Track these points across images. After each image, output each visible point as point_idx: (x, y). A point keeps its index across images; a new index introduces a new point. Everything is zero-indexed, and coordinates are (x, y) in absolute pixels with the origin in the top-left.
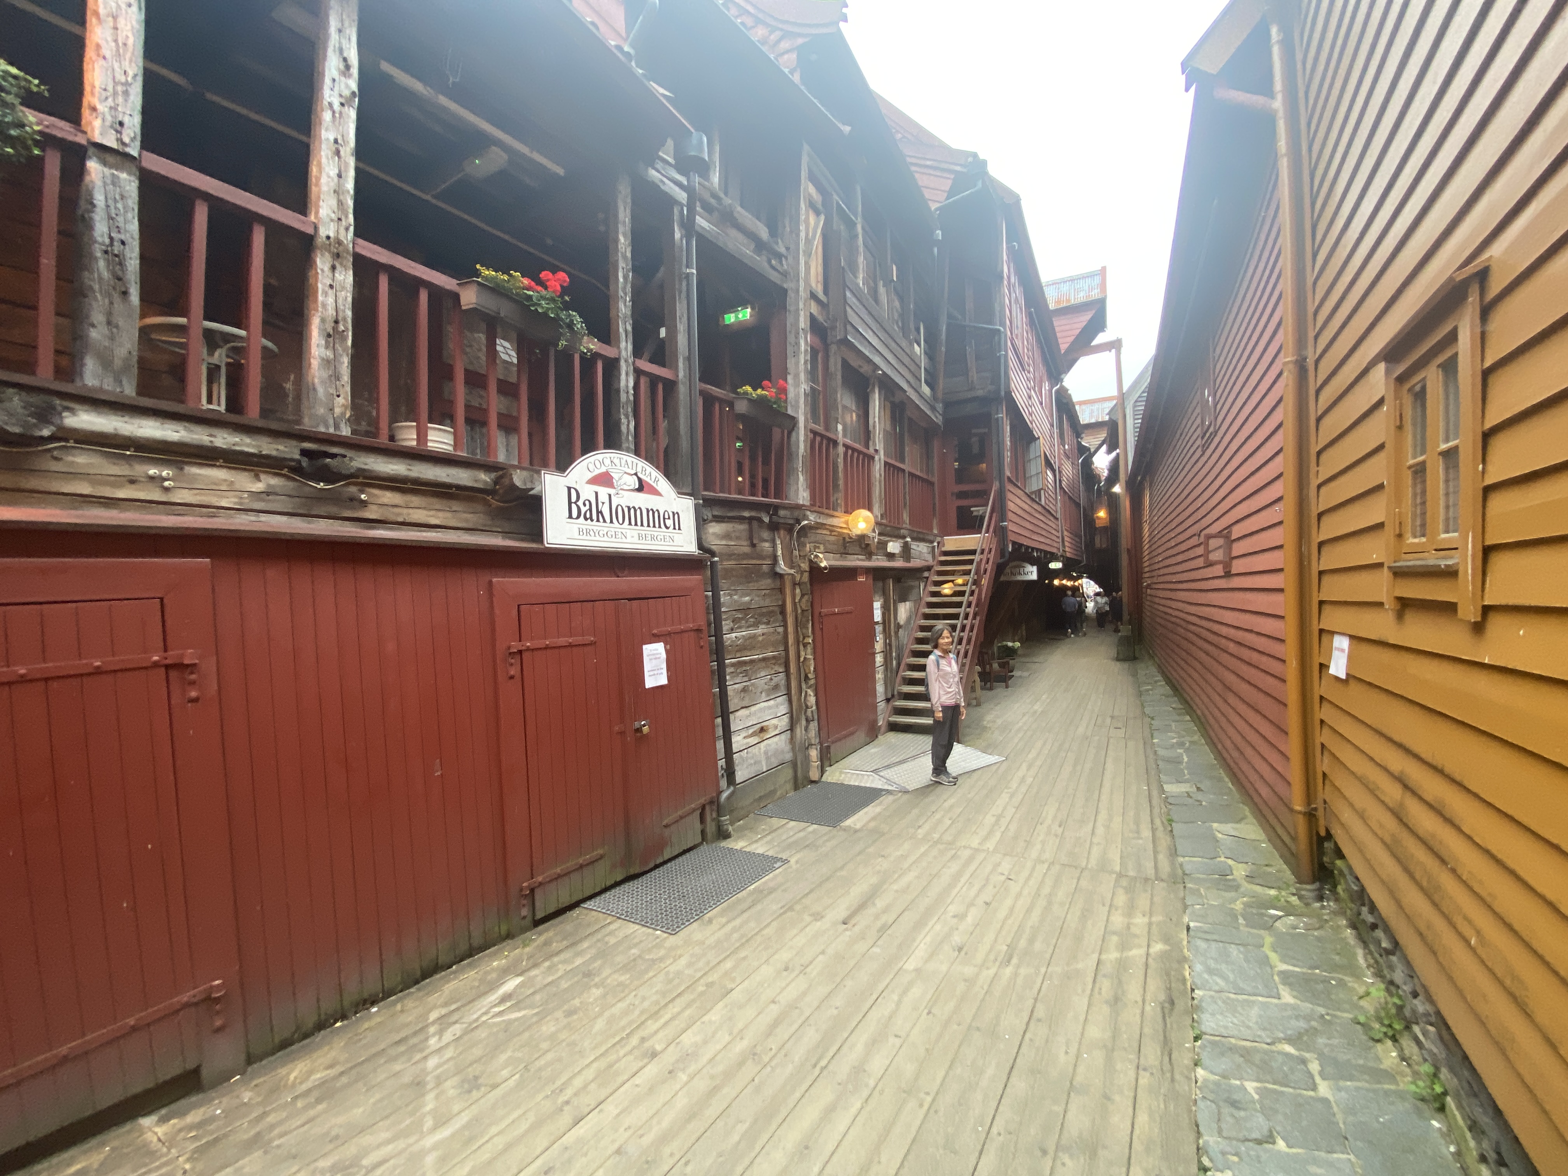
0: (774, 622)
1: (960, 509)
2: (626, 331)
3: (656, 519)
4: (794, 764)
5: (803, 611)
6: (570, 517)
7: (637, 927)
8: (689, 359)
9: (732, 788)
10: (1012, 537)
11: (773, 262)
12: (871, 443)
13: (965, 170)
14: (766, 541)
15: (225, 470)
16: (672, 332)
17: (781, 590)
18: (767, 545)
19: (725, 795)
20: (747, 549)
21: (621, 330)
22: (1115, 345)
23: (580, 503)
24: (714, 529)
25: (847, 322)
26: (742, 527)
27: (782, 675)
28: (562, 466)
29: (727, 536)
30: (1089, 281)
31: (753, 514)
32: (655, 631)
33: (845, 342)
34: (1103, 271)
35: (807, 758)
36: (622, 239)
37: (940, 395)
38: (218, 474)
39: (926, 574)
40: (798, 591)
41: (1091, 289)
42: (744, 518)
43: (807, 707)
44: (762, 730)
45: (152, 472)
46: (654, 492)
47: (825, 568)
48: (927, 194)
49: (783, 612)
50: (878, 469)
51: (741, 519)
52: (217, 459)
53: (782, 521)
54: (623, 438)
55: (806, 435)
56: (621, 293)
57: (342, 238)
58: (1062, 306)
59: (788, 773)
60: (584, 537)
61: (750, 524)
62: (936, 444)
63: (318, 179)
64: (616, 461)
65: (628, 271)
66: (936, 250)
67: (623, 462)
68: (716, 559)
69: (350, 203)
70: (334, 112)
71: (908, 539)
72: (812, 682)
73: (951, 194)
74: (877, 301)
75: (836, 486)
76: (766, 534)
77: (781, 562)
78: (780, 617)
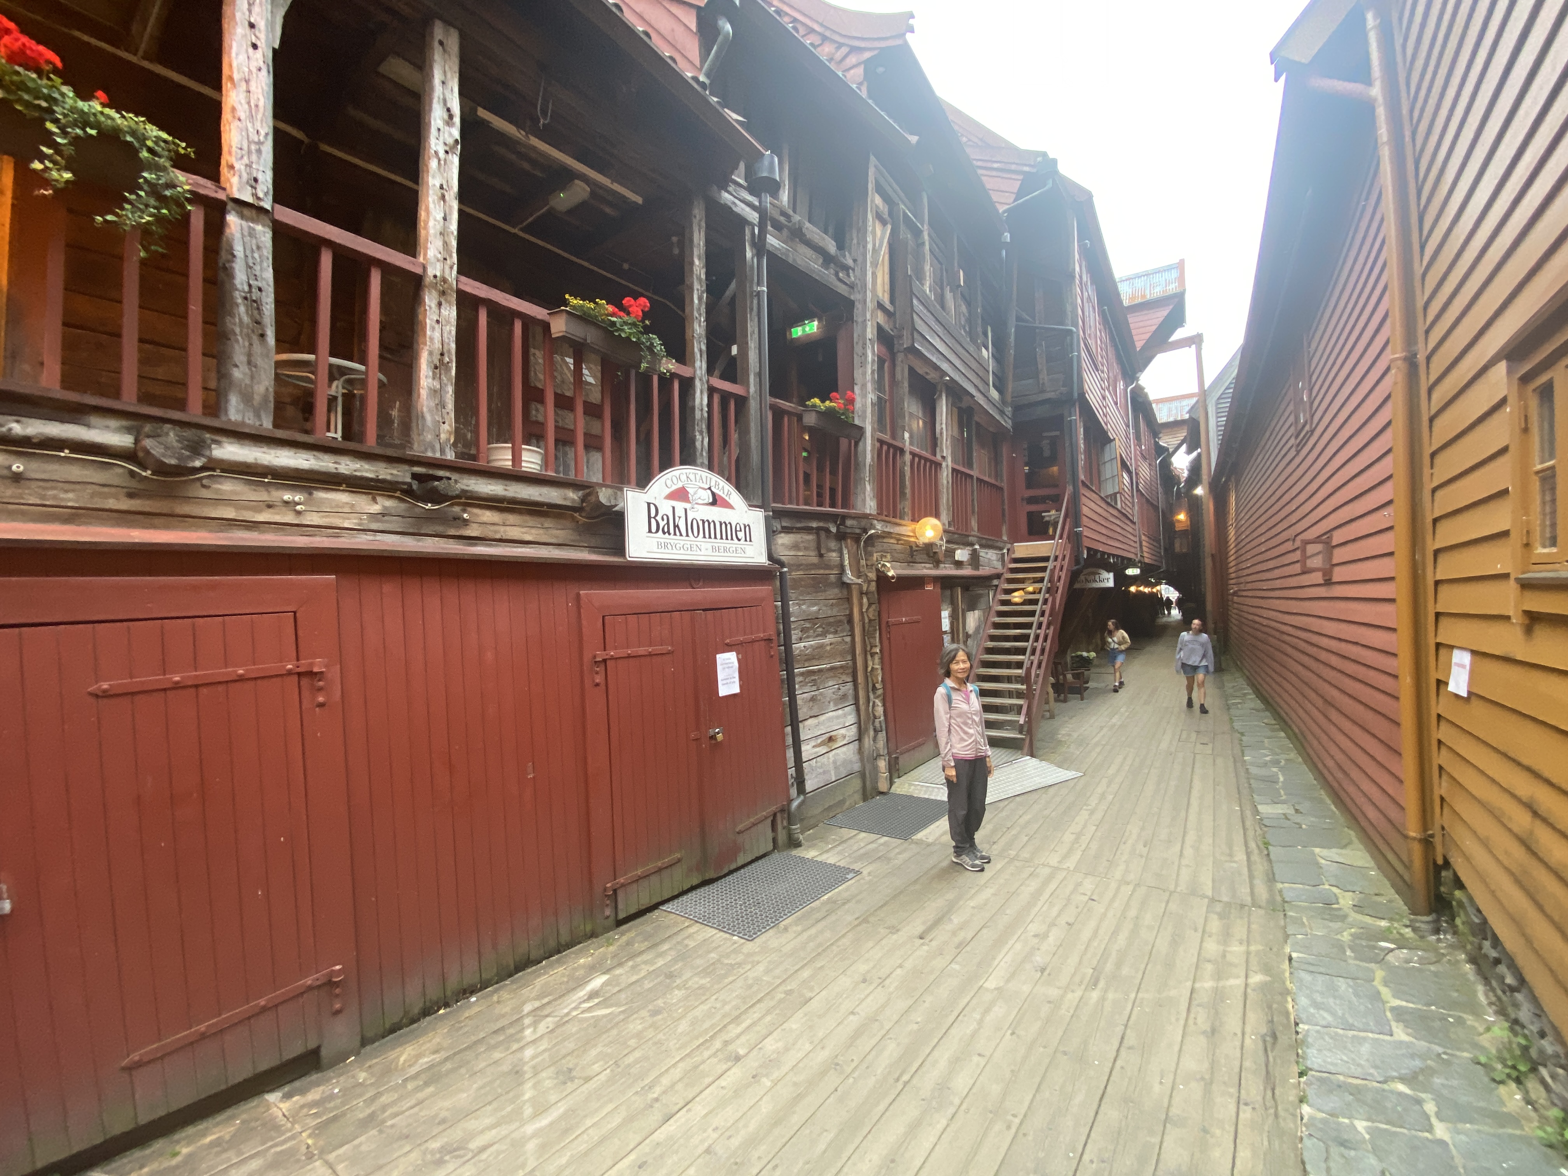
0: (842, 631)
1: (1030, 515)
2: (701, 351)
3: (729, 531)
4: (862, 775)
5: (870, 620)
6: (650, 531)
7: (715, 931)
8: (759, 375)
9: (802, 797)
10: (1087, 543)
11: (841, 275)
12: (938, 450)
13: (1034, 170)
14: (834, 551)
15: (347, 494)
16: (744, 350)
17: (849, 600)
18: (834, 554)
19: (795, 804)
20: (815, 560)
21: (696, 350)
22: (1196, 340)
23: (659, 518)
24: (783, 540)
25: (914, 329)
26: (811, 537)
27: (850, 686)
28: (643, 482)
29: (795, 546)
30: (1166, 275)
31: (821, 524)
32: (728, 641)
33: (913, 350)
34: (1180, 266)
35: (876, 769)
36: (697, 262)
37: (1009, 399)
38: (342, 497)
39: (995, 582)
40: (865, 600)
41: (1168, 283)
42: (812, 528)
43: (875, 717)
44: (831, 739)
45: (287, 497)
46: (727, 505)
47: (893, 577)
48: (995, 197)
49: (850, 621)
50: (945, 476)
51: (808, 530)
52: (340, 484)
53: (849, 531)
54: (698, 454)
55: (873, 445)
56: (696, 314)
57: (447, 276)
58: (1136, 302)
59: (857, 784)
60: (662, 550)
61: (818, 534)
62: (1005, 450)
63: (426, 223)
64: (692, 477)
65: (703, 292)
66: (1004, 253)
67: (698, 477)
68: (785, 569)
69: (454, 243)
70: (439, 160)
71: (977, 547)
72: (880, 692)
73: (1019, 195)
74: (943, 307)
75: (903, 494)
76: (833, 544)
77: (848, 572)
78: (847, 627)
